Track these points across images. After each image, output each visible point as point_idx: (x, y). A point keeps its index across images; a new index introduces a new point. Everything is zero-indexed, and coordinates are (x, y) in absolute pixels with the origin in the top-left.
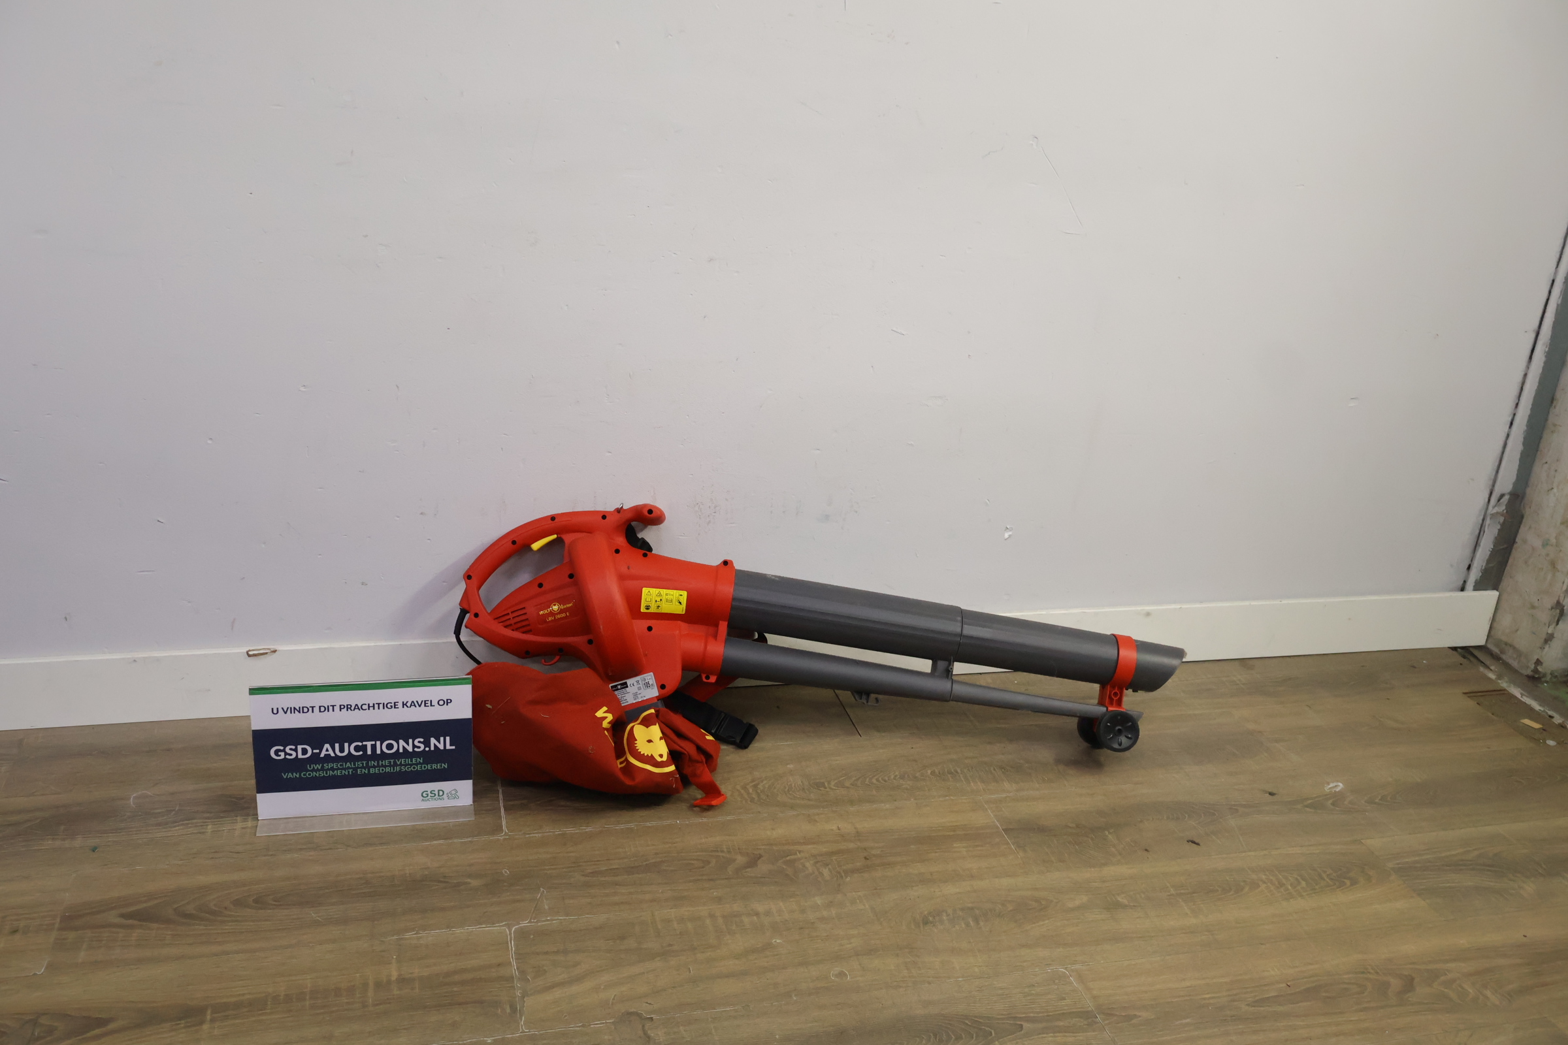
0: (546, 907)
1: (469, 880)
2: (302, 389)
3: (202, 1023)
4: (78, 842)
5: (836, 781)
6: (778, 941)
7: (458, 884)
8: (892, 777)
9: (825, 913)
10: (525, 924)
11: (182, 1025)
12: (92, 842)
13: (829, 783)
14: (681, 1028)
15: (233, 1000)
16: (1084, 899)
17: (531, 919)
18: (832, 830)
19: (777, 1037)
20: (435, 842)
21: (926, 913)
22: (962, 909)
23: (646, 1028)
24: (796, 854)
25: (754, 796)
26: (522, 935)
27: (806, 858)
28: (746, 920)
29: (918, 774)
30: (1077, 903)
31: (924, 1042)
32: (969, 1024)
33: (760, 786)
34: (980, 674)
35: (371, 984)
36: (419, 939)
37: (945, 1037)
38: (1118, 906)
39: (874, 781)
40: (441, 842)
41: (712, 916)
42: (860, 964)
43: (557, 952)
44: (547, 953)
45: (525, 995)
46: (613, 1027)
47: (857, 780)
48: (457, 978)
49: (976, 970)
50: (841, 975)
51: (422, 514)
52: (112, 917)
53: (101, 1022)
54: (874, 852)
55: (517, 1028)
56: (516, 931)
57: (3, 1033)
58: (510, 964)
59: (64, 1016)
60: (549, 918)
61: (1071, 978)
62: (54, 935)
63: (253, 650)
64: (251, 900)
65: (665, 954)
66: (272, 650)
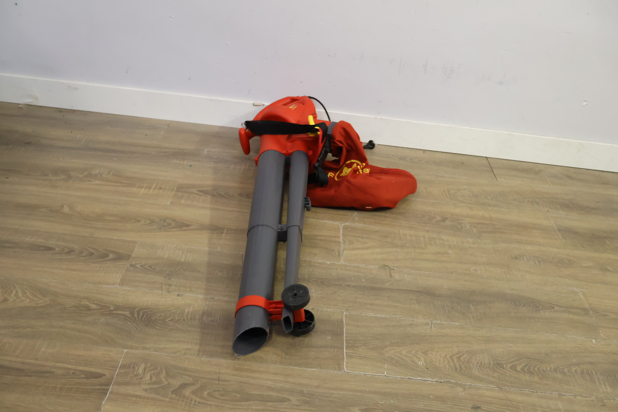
0: (357, 220)
3: (222, 233)
4: (185, 162)
5: (484, 196)
6: (450, 252)
8: (509, 199)
9: (472, 246)
10: (347, 224)
11: (215, 233)
12: (190, 163)
13: (481, 196)
14: (405, 275)
15: (235, 228)
16: (589, 264)
17: (350, 223)
18: (480, 214)
19: (445, 287)
21: (517, 254)
22: (534, 257)
23: (391, 272)
24: (462, 220)
25: (448, 195)
27: (467, 223)
28: (438, 241)
29: (521, 200)
30: (587, 265)
31: (509, 303)
32: (530, 301)
33: (451, 192)
34: (556, 165)
36: (305, 221)
37: (518, 304)
38: (607, 270)
39: (501, 199)
41: (424, 237)
42: (485, 268)
43: (359, 237)
44: (354, 236)
45: (344, 249)
46: (378, 269)
47: (494, 197)
48: (318, 238)
49: (536, 281)
50: (476, 270)
52: (194, 191)
53: (188, 226)
54: (497, 226)
55: (340, 261)
56: (343, 226)
57: (153, 222)
58: (339, 237)
59: (174, 220)
60: (357, 224)
61: (580, 294)
62: (174, 192)
63: (255, 103)
64: (244, 195)
65: (402, 246)
66: (262, 104)
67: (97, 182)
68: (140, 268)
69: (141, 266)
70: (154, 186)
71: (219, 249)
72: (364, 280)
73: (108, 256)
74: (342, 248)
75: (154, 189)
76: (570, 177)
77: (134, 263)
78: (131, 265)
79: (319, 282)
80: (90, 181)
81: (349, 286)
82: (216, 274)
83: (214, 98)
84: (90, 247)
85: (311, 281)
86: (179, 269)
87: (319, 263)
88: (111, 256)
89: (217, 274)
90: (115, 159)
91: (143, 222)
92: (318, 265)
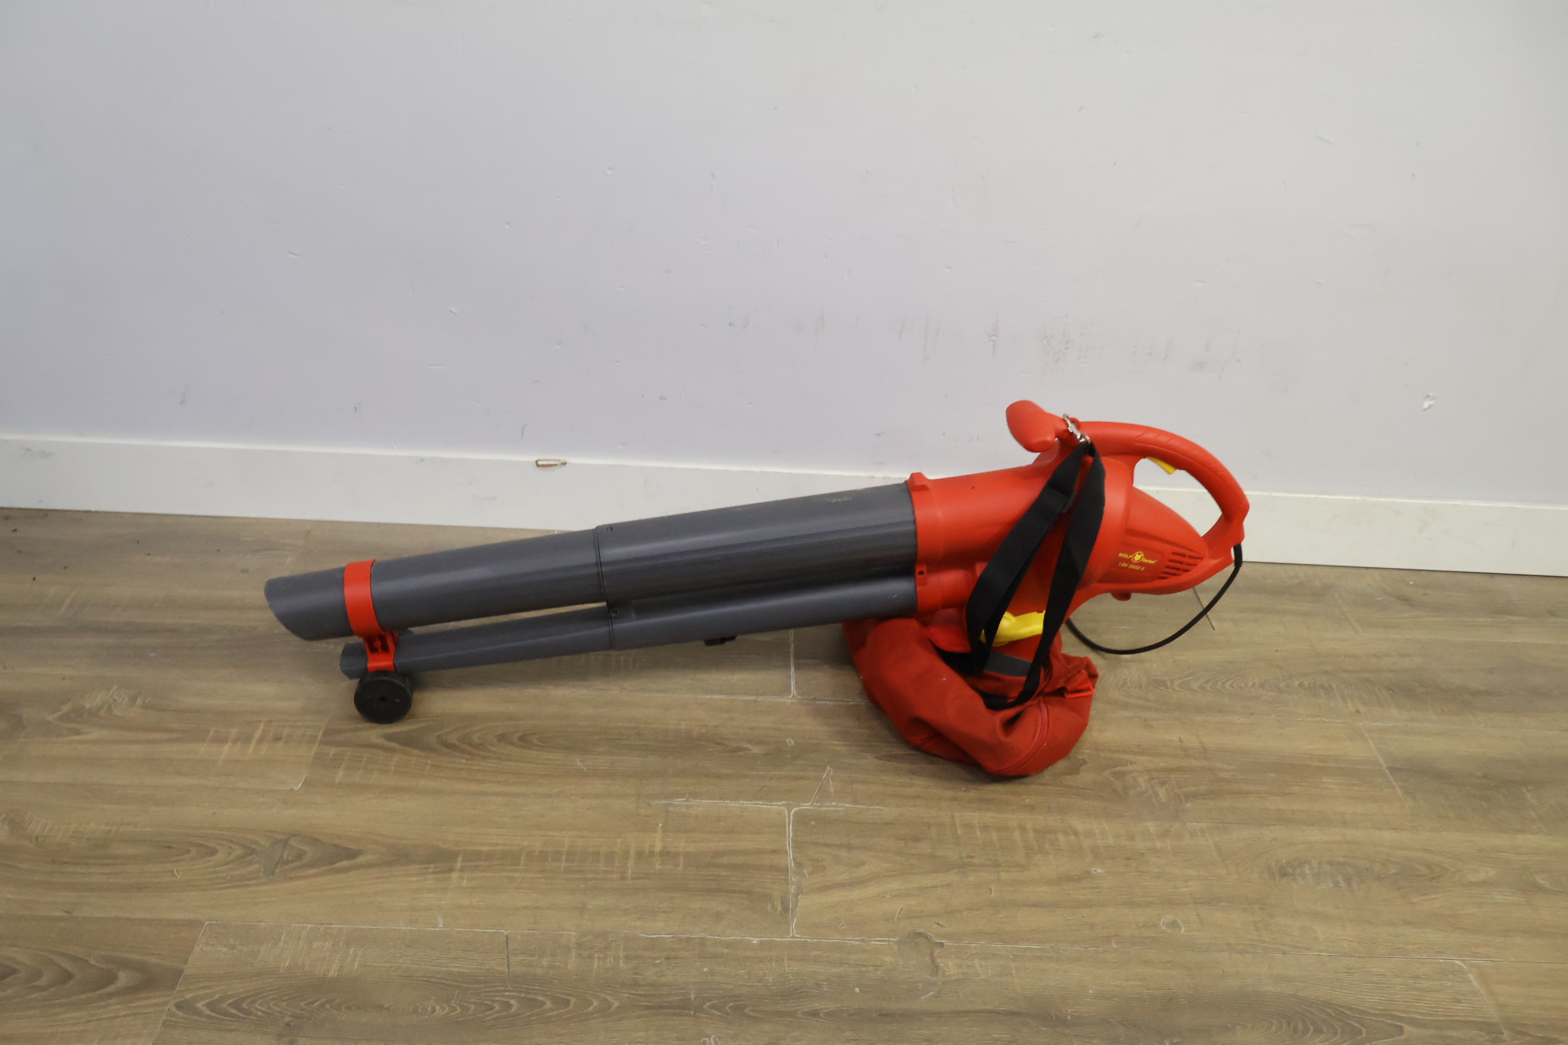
0: (832, 790)
1: (749, 746)
2: (609, 172)
3: (451, 870)
5: (1181, 681)
6: (1099, 871)
7: (739, 749)
8: (1250, 684)
9: (1158, 844)
10: (806, 806)
11: (431, 870)
13: (1172, 682)
14: (976, 961)
15: (486, 849)
16: (1487, 872)
17: (813, 803)
18: (1173, 741)
19: (1091, 991)
20: (717, 697)
21: (1284, 861)
22: (1331, 863)
23: (935, 954)
24: (1126, 765)
26: (802, 820)
27: (1138, 772)
28: (1061, 838)
29: (1282, 685)
30: (1481, 876)
31: (1274, 1029)
32: (1334, 1014)
34: (1367, 568)
35: (632, 853)
36: (688, 807)
37: (1300, 1026)
38: (1536, 888)
39: (1227, 685)
40: (723, 697)
41: (1022, 828)
42: (1198, 915)
43: (840, 846)
44: (827, 845)
45: (800, 891)
46: (896, 947)
47: (1207, 682)
48: (725, 860)
49: (1345, 945)
50: (1174, 924)
51: (730, 324)
52: (374, 736)
53: (351, 854)
54: (1222, 775)
55: (787, 932)
56: (795, 814)
57: (253, 852)
58: (786, 852)
59: (314, 841)
60: (834, 804)
61: (1469, 975)
62: (315, 748)
63: (542, 460)
64: (515, 738)
65: (962, 866)
66: (562, 462)
67: (96, 734)
68: (208, 1012)
69: (209, 1006)
70: (258, 734)
71: (441, 926)
72: (857, 990)
73: (112, 979)
74: (792, 889)
75: (260, 741)
76: (1405, 600)
77: (189, 996)
78: (179, 1006)
79: (730, 1007)
80: (78, 732)
81: (815, 1014)
82: (429, 1009)
83: (428, 454)
84: (63, 955)
85: (705, 1007)
86: (322, 1005)
87: (729, 945)
88: (124, 979)
89: (434, 1010)
90: (152, 654)
91: (220, 856)
92: (725, 951)
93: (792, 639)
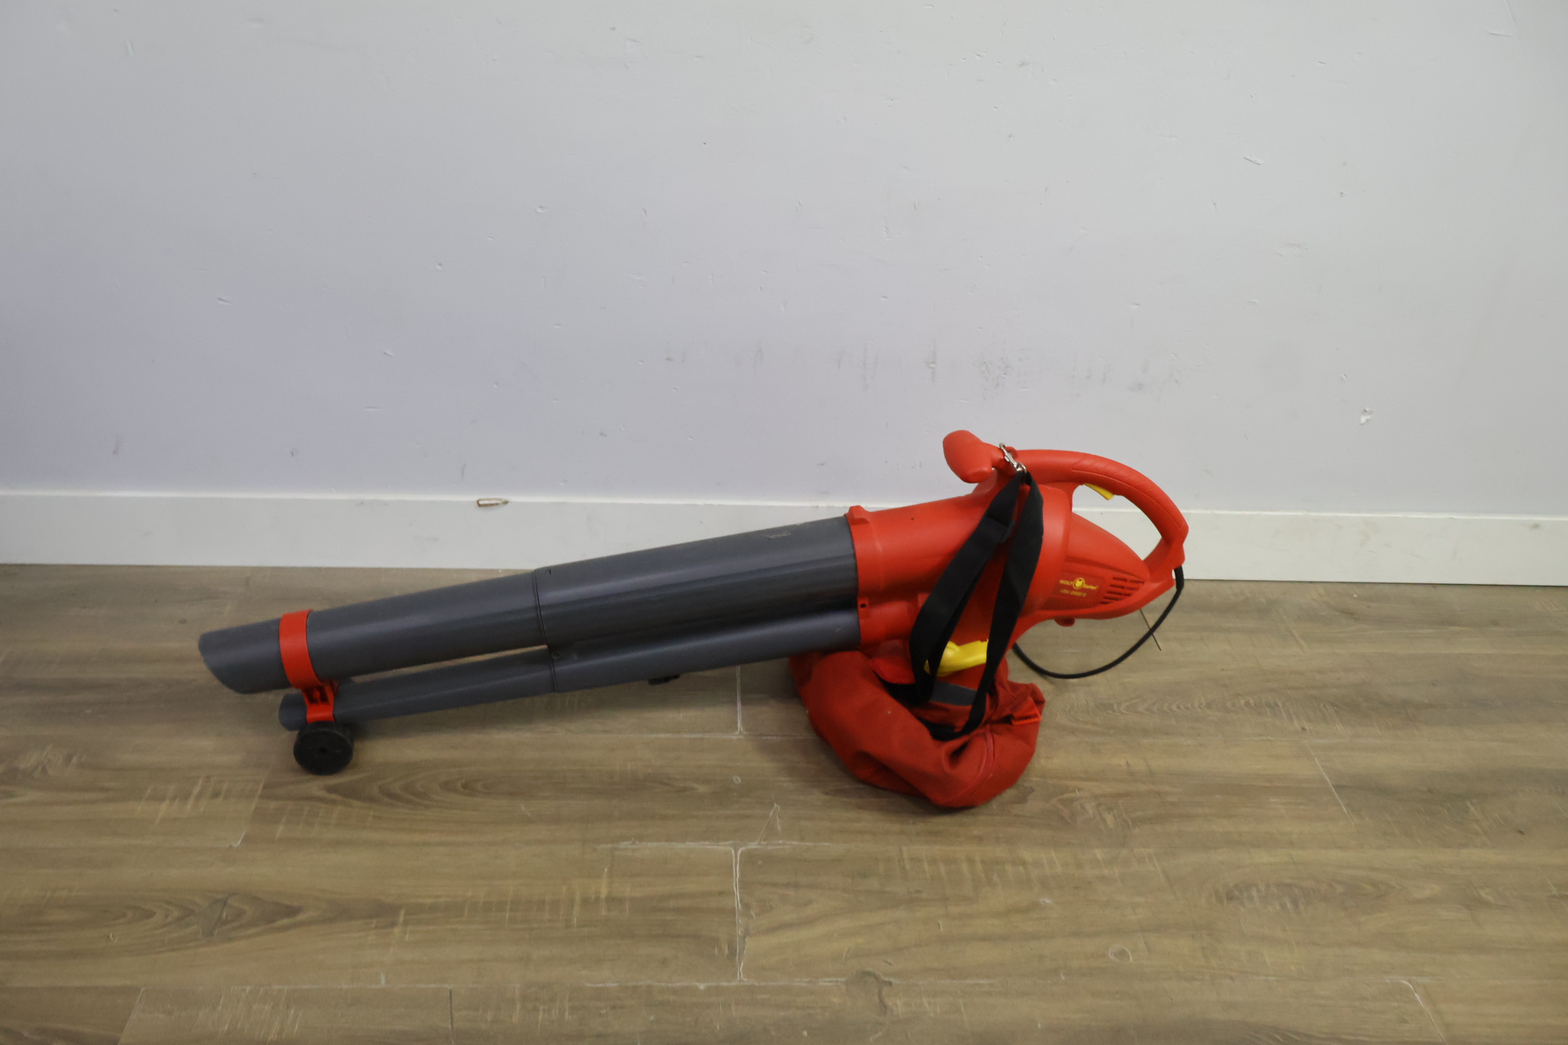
0: (779, 828)
1: (695, 786)
2: (539, 210)
3: (393, 924)
5: (1128, 704)
6: (1048, 901)
7: (685, 789)
8: (1197, 704)
9: (1106, 872)
10: (753, 845)
11: (373, 925)
13: (1119, 704)
14: (924, 999)
15: (429, 901)
16: (1431, 889)
17: (760, 841)
18: (1120, 765)
19: (1039, 1026)
20: (663, 736)
21: (1231, 885)
22: (1278, 885)
23: (884, 993)
24: (1073, 791)
26: (749, 860)
27: (1086, 798)
28: (1009, 868)
29: (1229, 704)
30: (1427, 893)
34: (1311, 582)
35: (578, 898)
36: (634, 850)
38: (1480, 903)
39: (1174, 707)
40: (669, 735)
41: (971, 861)
42: (1146, 943)
43: (787, 886)
44: (774, 885)
45: (747, 933)
46: (844, 987)
47: (1154, 704)
48: (672, 904)
49: (1293, 968)
50: (1122, 954)
51: (668, 359)
52: (316, 788)
53: (292, 911)
54: (1169, 799)
55: (735, 975)
56: (742, 853)
57: (191, 913)
58: (733, 893)
59: (254, 899)
60: (781, 842)
61: (1415, 995)
62: (255, 803)
63: (484, 500)
64: (459, 784)
65: (911, 901)
66: (503, 501)
67: (30, 796)
70: (196, 790)
71: (383, 982)
72: (805, 1033)
74: (739, 932)
75: (199, 796)
76: (1350, 614)
80: (10, 795)
83: (366, 497)
87: (674, 991)
90: (89, 711)
91: (158, 918)
92: (672, 998)
93: (738, 674)
